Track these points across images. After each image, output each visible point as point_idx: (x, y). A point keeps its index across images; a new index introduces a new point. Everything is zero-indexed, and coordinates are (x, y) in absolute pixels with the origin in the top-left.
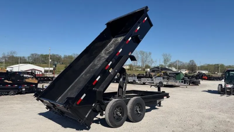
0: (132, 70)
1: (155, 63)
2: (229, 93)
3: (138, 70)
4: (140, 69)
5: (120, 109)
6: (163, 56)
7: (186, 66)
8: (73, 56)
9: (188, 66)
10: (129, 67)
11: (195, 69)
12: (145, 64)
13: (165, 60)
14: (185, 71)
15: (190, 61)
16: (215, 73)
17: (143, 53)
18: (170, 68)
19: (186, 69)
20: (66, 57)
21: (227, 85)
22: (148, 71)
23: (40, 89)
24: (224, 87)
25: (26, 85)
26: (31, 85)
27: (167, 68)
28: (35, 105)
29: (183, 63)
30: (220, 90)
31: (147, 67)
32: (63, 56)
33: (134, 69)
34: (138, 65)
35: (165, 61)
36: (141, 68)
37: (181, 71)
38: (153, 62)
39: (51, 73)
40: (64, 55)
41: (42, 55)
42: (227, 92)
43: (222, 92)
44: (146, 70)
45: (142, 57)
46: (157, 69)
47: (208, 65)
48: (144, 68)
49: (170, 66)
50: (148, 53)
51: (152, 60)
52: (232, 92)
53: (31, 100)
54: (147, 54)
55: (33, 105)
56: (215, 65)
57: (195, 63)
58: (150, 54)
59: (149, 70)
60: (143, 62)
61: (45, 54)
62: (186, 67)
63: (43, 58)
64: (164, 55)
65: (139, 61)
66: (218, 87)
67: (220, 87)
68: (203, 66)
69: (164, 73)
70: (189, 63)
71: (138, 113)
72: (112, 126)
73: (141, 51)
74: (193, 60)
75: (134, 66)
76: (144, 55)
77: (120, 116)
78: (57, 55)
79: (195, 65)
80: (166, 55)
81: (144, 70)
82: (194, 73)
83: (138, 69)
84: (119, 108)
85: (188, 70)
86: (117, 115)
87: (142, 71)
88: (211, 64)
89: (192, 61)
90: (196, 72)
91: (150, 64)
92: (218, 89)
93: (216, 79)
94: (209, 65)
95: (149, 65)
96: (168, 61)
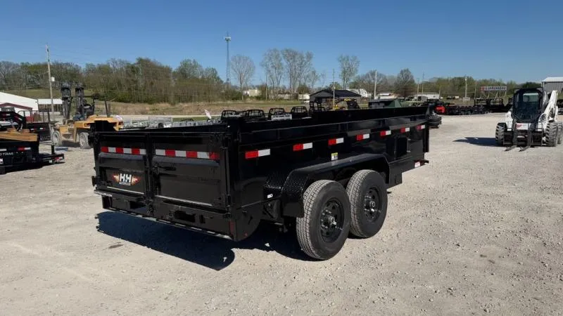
0: (268, 98)
1: (321, 78)
2: (523, 143)
3: (281, 99)
4: (287, 96)
5: (334, 208)
6: (340, 61)
7: (391, 83)
8: (111, 66)
9: (396, 84)
10: (259, 92)
11: (412, 91)
12: (298, 83)
13: (344, 72)
14: (390, 95)
15: (402, 72)
16: (454, 98)
17: (294, 57)
18: (356, 91)
19: (391, 91)
20: (91, 69)
21: (518, 124)
22: (305, 100)
23: (47, 156)
24: (510, 130)
25: (5, 150)
26: (20, 149)
27: (349, 90)
28: (48, 205)
29: (385, 78)
30: (501, 138)
31: (304, 89)
32: (83, 67)
33: (273, 97)
34: (281, 85)
35: (346, 73)
36: (289, 93)
37: (379, 98)
38: (316, 78)
39: (59, 113)
40: (87, 65)
41: (25, 66)
42: (519, 140)
43: (506, 141)
44: (300, 97)
45: (291, 66)
46: (327, 95)
47: (439, 79)
48: (295, 92)
49: (355, 85)
50: (305, 56)
51: (314, 73)
52: (529, 140)
53: (30, 191)
54: (302, 57)
55: (43, 205)
56: (453, 80)
57: (412, 77)
58: (310, 56)
59: (307, 97)
60: (293, 77)
61: (32, 62)
62: (390, 87)
63: (31, 74)
64: (342, 60)
65: (283, 76)
66: (497, 130)
67: (501, 129)
68: (429, 83)
69: (348, 103)
70: (399, 77)
71: (371, 213)
72: (319, 257)
73: (287, 51)
74: (407, 70)
75: (271, 88)
76: (294, 61)
77: (334, 226)
78: (67, 64)
79: (412, 82)
80: (348, 60)
81: (296, 97)
82: (409, 100)
83: (282, 96)
84: (331, 205)
85: (396, 93)
86: (327, 223)
87: (292, 102)
88: (446, 77)
89: (405, 73)
90: (412, 98)
91: (310, 83)
92: (497, 134)
93: (464, 111)
94: (440, 81)
95: (307, 86)
96: (351, 74)
